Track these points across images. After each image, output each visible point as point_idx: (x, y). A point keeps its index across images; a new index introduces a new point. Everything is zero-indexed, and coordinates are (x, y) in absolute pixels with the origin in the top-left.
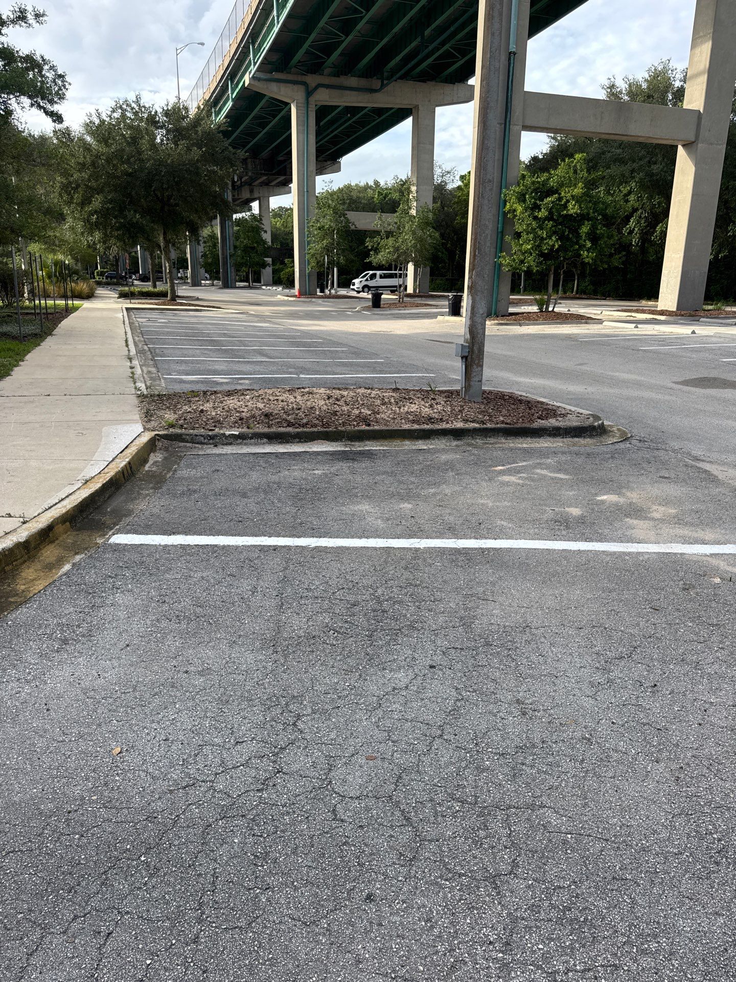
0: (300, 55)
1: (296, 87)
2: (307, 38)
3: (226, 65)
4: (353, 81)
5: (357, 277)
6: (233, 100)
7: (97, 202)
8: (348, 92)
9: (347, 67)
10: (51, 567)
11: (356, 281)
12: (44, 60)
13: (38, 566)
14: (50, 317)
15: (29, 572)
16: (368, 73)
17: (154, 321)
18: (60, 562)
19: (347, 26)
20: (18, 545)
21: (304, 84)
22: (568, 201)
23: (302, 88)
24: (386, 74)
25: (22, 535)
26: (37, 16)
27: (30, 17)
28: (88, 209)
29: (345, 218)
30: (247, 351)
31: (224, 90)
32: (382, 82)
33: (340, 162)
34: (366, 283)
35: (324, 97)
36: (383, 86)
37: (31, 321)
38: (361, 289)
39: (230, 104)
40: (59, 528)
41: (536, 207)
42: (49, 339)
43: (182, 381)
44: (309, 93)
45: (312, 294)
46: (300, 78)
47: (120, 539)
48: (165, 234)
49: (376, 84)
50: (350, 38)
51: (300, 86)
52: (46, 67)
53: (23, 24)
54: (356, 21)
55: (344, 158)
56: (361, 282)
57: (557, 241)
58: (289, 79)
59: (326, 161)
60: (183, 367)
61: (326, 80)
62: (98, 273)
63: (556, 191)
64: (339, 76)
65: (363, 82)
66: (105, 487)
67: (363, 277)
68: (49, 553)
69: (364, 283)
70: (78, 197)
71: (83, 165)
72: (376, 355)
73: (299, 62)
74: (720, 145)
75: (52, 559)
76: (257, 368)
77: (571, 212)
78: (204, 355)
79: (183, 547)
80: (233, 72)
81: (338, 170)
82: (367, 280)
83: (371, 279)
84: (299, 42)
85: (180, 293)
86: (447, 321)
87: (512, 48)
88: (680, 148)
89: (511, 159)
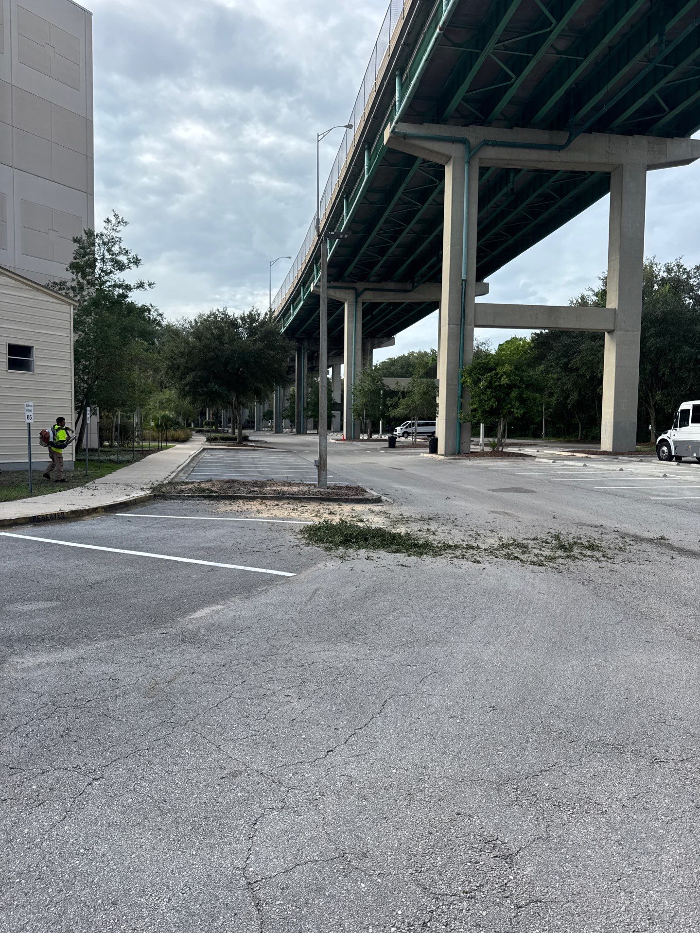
0: (350, 269)
1: (348, 291)
2: (354, 260)
3: (299, 277)
4: (391, 285)
5: (399, 425)
6: (304, 300)
7: (189, 378)
8: (386, 293)
9: (387, 275)
11: (398, 428)
12: (152, 306)
14: (142, 453)
16: (404, 279)
17: (215, 456)
19: (382, 252)
21: (355, 289)
22: (502, 376)
23: (352, 292)
24: (416, 279)
26: (150, 285)
27: (146, 286)
28: (184, 382)
29: (382, 383)
31: (298, 293)
32: (413, 285)
33: (394, 338)
34: (406, 430)
35: (369, 297)
36: (414, 287)
38: (401, 435)
39: (302, 303)
44: (358, 295)
45: (356, 438)
46: (351, 285)
48: (237, 397)
49: (409, 286)
50: (385, 258)
51: (351, 290)
52: (153, 310)
53: (142, 289)
54: (388, 248)
55: (397, 334)
56: (401, 429)
57: (495, 402)
58: (343, 286)
59: (383, 338)
61: (371, 286)
62: (205, 423)
64: (380, 282)
65: (399, 286)
66: (120, 504)
67: (403, 426)
69: (404, 430)
70: (178, 374)
71: (183, 353)
73: (351, 273)
74: (635, 331)
77: (504, 383)
80: (304, 281)
81: (393, 344)
82: (406, 428)
83: (410, 427)
84: (348, 262)
85: (253, 438)
87: (464, 277)
88: (606, 334)
89: (466, 348)
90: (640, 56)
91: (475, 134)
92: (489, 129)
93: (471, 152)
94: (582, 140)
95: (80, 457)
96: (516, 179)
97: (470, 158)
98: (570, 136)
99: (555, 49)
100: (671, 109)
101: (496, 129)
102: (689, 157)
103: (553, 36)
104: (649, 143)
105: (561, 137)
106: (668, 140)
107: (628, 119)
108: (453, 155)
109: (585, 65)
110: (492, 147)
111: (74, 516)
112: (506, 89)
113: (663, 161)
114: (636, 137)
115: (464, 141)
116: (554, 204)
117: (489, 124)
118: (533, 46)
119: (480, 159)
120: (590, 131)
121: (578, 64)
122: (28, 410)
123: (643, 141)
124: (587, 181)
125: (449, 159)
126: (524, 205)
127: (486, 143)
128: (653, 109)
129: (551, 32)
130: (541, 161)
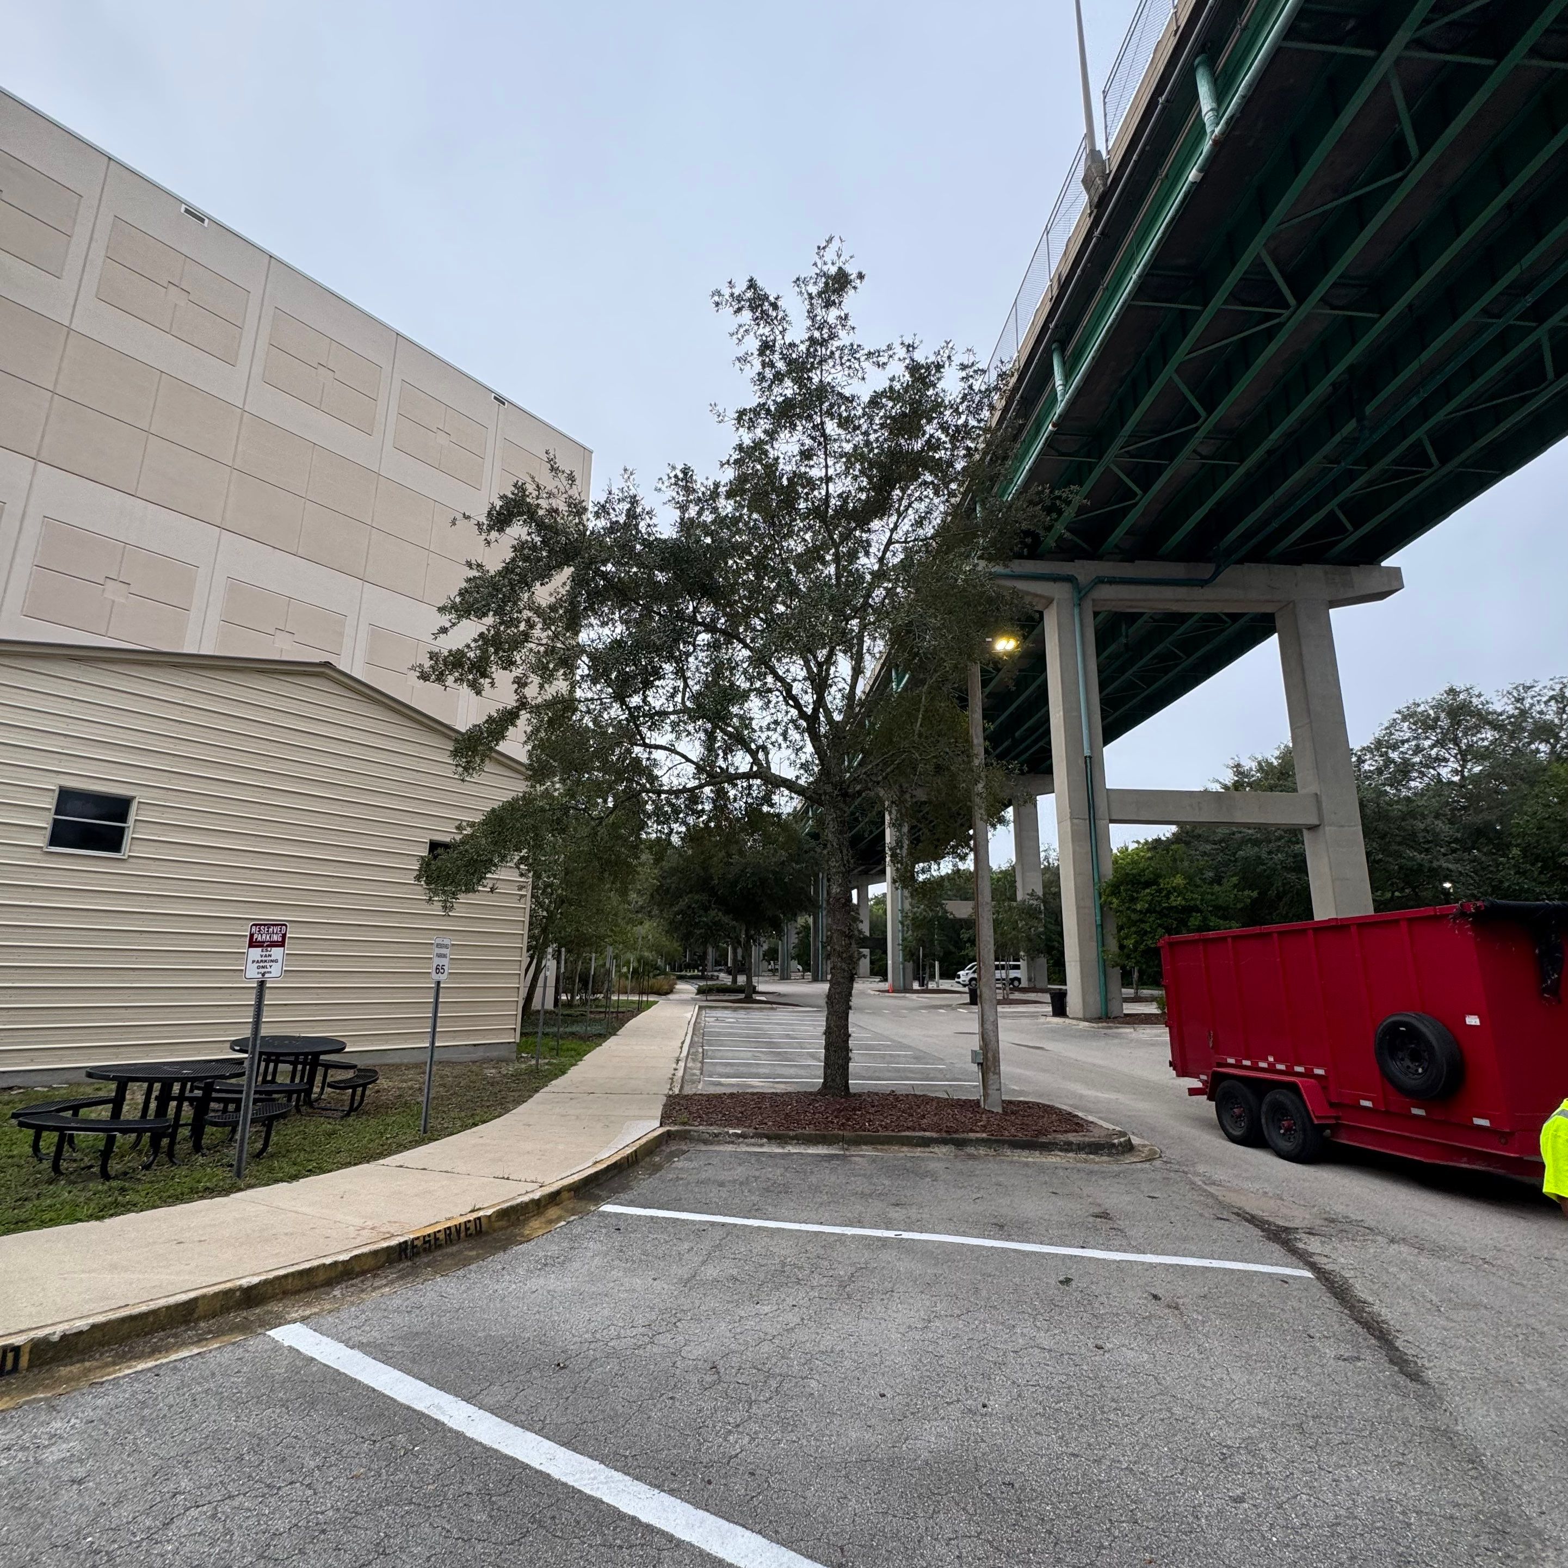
10: (551, 1222)
11: (962, 973)
13: (543, 1220)
14: (620, 1016)
15: (535, 1223)
17: (723, 1021)
18: (559, 1219)
20: (532, 1201)
22: (1169, 893)
25: (537, 1195)
30: (800, 1054)
37: (601, 1020)
38: (967, 982)
40: (565, 1195)
41: (1133, 900)
42: (613, 1039)
43: (720, 1084)
45: (908, 990)
47: (608, 1208)
56: (967, 974)
60: (728, 1070)
63: (1155, 882)
66: (608, 1168)
67: (970, 969)
68: (553, 1212)
69: (972, 976)
72: (941, 1060)
74: (1353, 827)
75: (554, 1217)
76: (802, 1072)
77: (1174, 904)
78: (755, 1058)
79: (652, 1218)
82: (974, 972)
85: (761, 988)
86: (1048, 1023)
87: (1087, 752)
88: (1305, 832)
89: (1100, 852)
90: (1318, 456)
91: (1084, 570)
92: (1102, 563)
93: (1081, 593)
94: (1231, 573)
95: (530, 1030)
96: (1131, 631)
97: (1080, 599)
98: (1217, 569)
99: (1199, 454)
100: (1356, 528)
101: (1111, 563)
102: (1387, 589)
103: (1200, 434)
104: (1326, 573)
105: (1206, 570)
106: (1353, 568)
107: (1295, 544)
108: (1056, 597)
109: (1241, 470)
110: (1108, 586)
111: (503, 1223)
112: (1125, 512)
113: (1350, 594)
114: (1306, 566)
115: (1070, 579)
116: (1176, 665)
117: (1100, 558)
118: (1169, 450)
119: (1093, 600)
120: (1240, 561)
121: (1229, 471)
122: (440, 956)
123: (1318, 570)
124: (1226, 633)
125: (1050, 601)
126: (1135, 669)
127: (1100, 581)
128: (1331, 527)
129: (1197, 429)
130: (1177, 601)
